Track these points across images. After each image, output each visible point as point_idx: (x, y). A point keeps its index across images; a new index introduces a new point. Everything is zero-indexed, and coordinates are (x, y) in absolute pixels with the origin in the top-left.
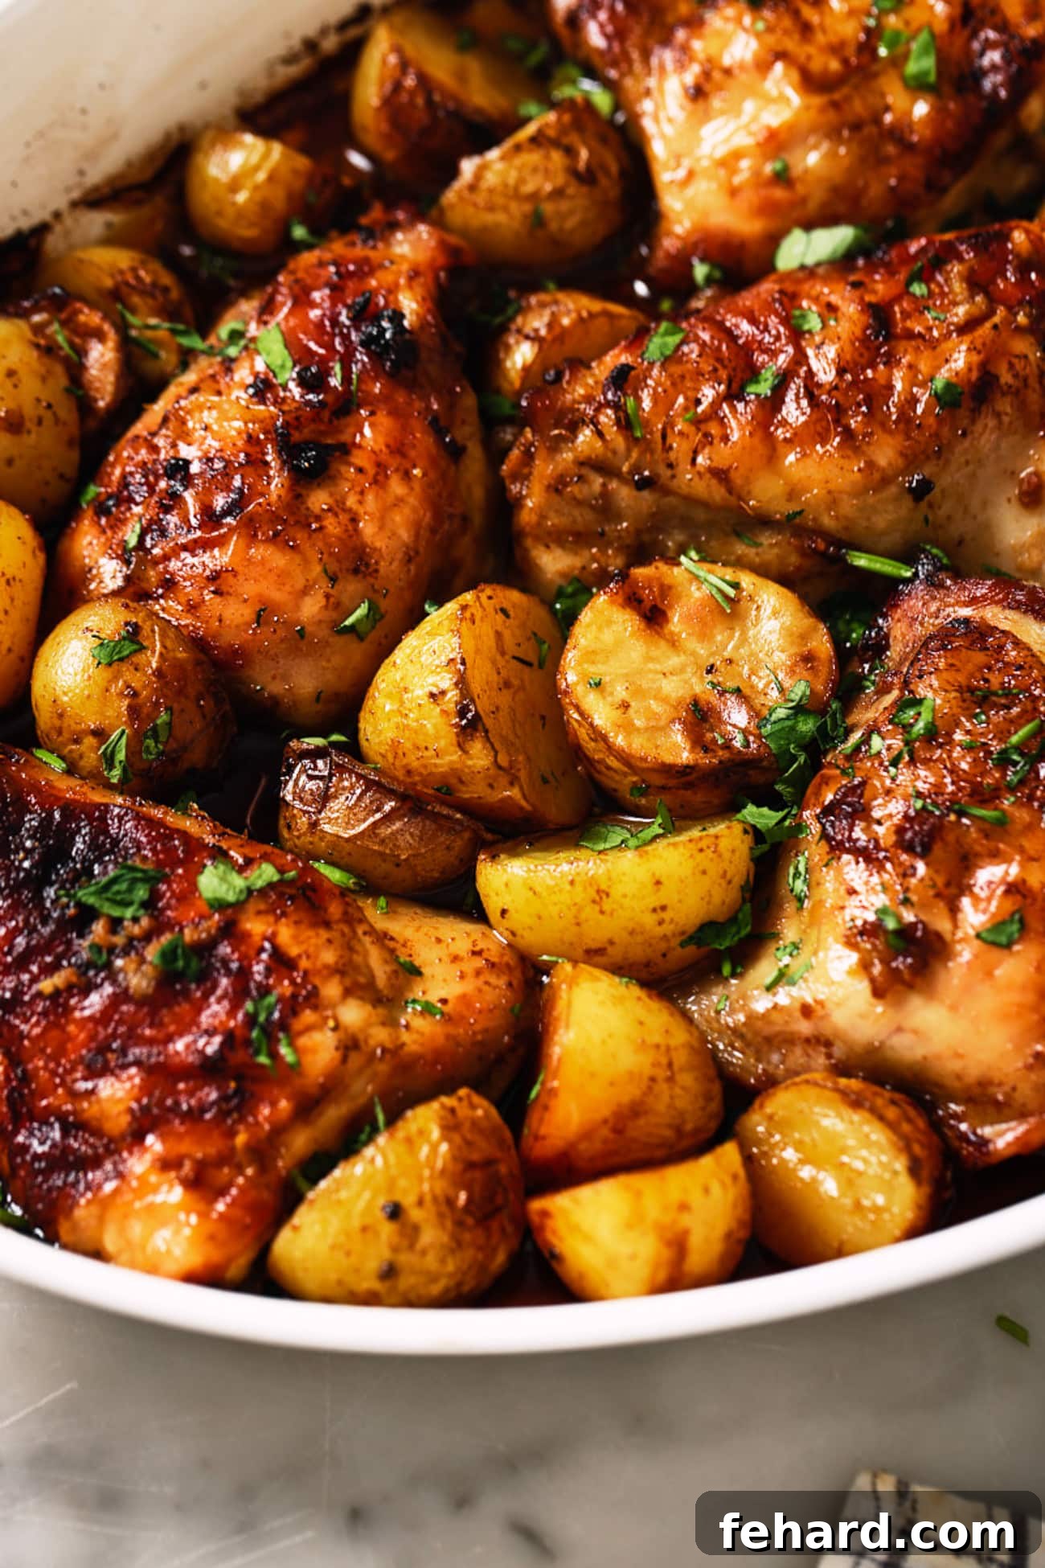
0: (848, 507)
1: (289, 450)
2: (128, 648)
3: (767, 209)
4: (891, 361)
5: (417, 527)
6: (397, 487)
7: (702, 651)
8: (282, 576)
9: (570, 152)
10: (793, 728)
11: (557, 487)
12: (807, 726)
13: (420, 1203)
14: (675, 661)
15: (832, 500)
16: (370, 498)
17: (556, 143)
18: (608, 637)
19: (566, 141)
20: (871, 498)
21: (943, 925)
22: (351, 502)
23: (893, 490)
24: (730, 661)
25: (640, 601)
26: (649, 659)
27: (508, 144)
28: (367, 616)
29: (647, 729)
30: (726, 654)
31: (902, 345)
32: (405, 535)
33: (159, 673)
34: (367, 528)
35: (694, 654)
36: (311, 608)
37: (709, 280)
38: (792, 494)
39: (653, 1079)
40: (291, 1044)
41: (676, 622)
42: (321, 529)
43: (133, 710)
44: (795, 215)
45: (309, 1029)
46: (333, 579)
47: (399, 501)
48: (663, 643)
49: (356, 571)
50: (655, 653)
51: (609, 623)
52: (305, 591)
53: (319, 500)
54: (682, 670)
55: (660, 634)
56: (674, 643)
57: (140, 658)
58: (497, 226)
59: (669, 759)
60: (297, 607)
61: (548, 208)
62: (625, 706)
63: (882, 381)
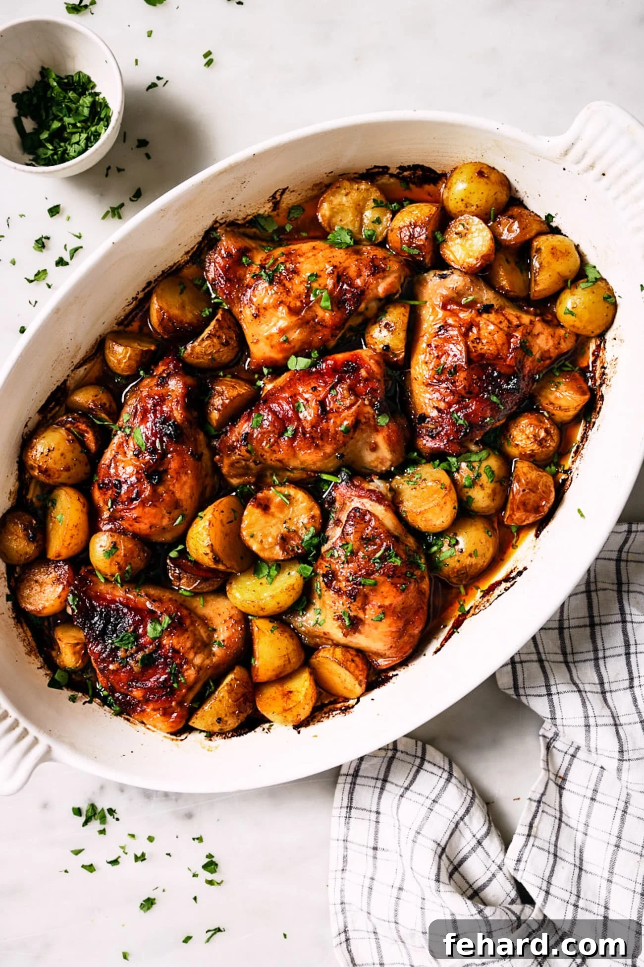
0: (319, 464)
1: (149, 478)
2: (114, 551)
3: (283, 350)
4: (328, 420)
5: (192, 488)
6: (184, 478)
7: (282, 516)
8: (155, 516)
9: (219, 337)
10: (311, 543)
11: (232, 465)
12: (316, 541)
13: (226, 715)
14: (274, 521)
15: (314, 463)
16: (176, 485)
17: (214, 335)
18: (253, 518)
19: (218, 334)
20: (326, 461)
21: (361, 615)
22: (171, 487)
23: (332, 458)
24: (290, 519)
25: (261, 505)
26: (267, 522)
27: (199, 339)
28: (182, 520)
29: (269, 548)
30: (289, 516)
31: (330, 415)
32: (188, 491)
33: (125, 555)
34: (178, 495)
35: (279, 518)
36: (165, 522)
37: (268, 374)
38: (302, 463)
39: (284, 665)
40: (183, 676)
41: (273, 509)
42: (164, 500)
43: (120, 569)
44: (292, 351)
45: (187, 670)
46: (170, 513)
47: (185, 483)
48: (270, 517)
49: (176, 508)
50: (268, 519)
51: (253, 514)
52: (163, 517)
53: (161, 489)
54: (277, 523)
55: (268, 514)
56: (273, 515)
57: (118, 552)
58: (201, 362)
59: (276, 558)
60: (161, 522)
61: (216, 355)
62: (262, 542)
63: (326, 428)
